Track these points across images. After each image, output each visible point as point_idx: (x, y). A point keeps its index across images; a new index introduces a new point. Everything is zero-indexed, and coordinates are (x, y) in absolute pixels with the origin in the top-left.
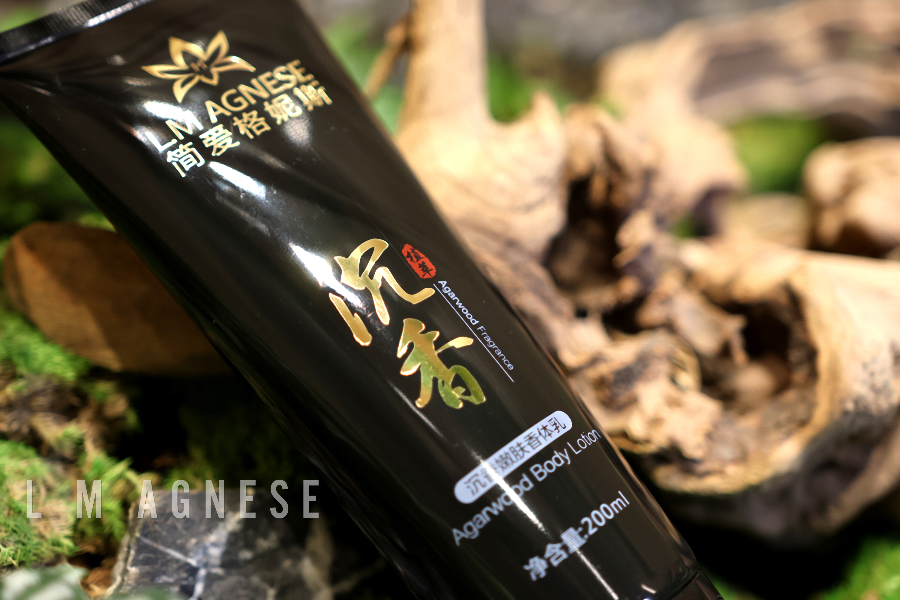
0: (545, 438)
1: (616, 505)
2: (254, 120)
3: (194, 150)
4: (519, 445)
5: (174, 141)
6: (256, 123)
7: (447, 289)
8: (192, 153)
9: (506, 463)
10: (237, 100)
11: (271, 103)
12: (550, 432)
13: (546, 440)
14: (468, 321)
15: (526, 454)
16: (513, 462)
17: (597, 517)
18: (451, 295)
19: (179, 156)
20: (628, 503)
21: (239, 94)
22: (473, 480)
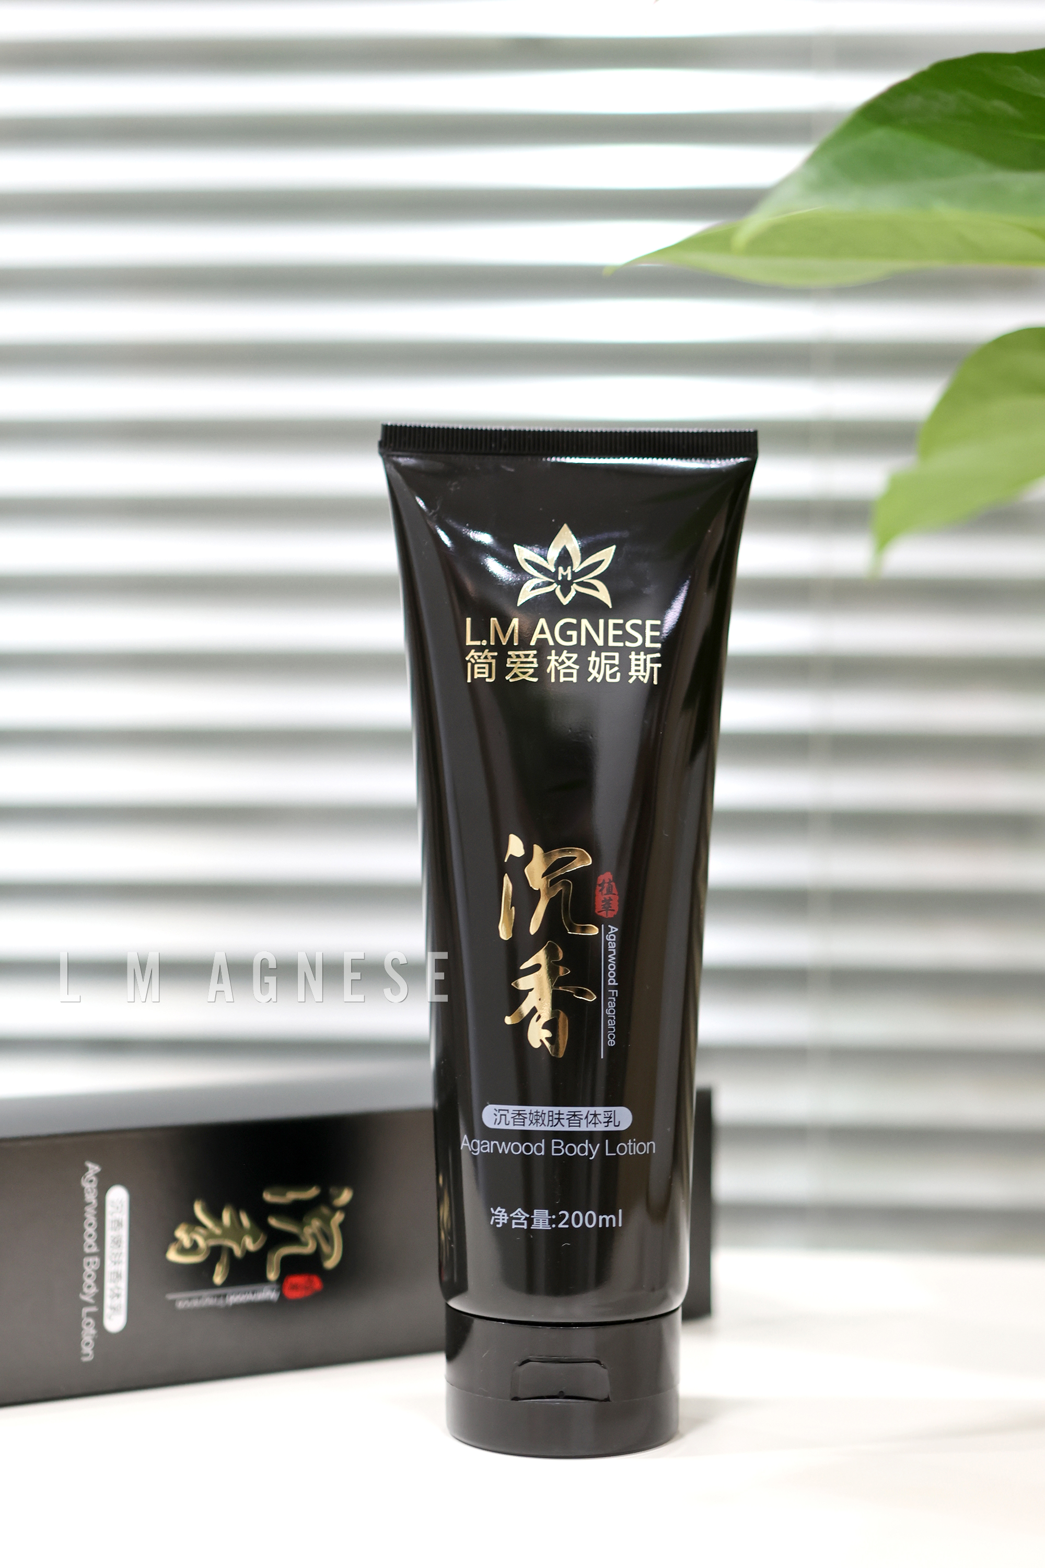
1: (604, 1220)
2: (568, 663)
3: (494, 661)
5: (484, 643)
8: (490, 664)
10: (569, 633)
11: (598, 655)
21: (577, 627)
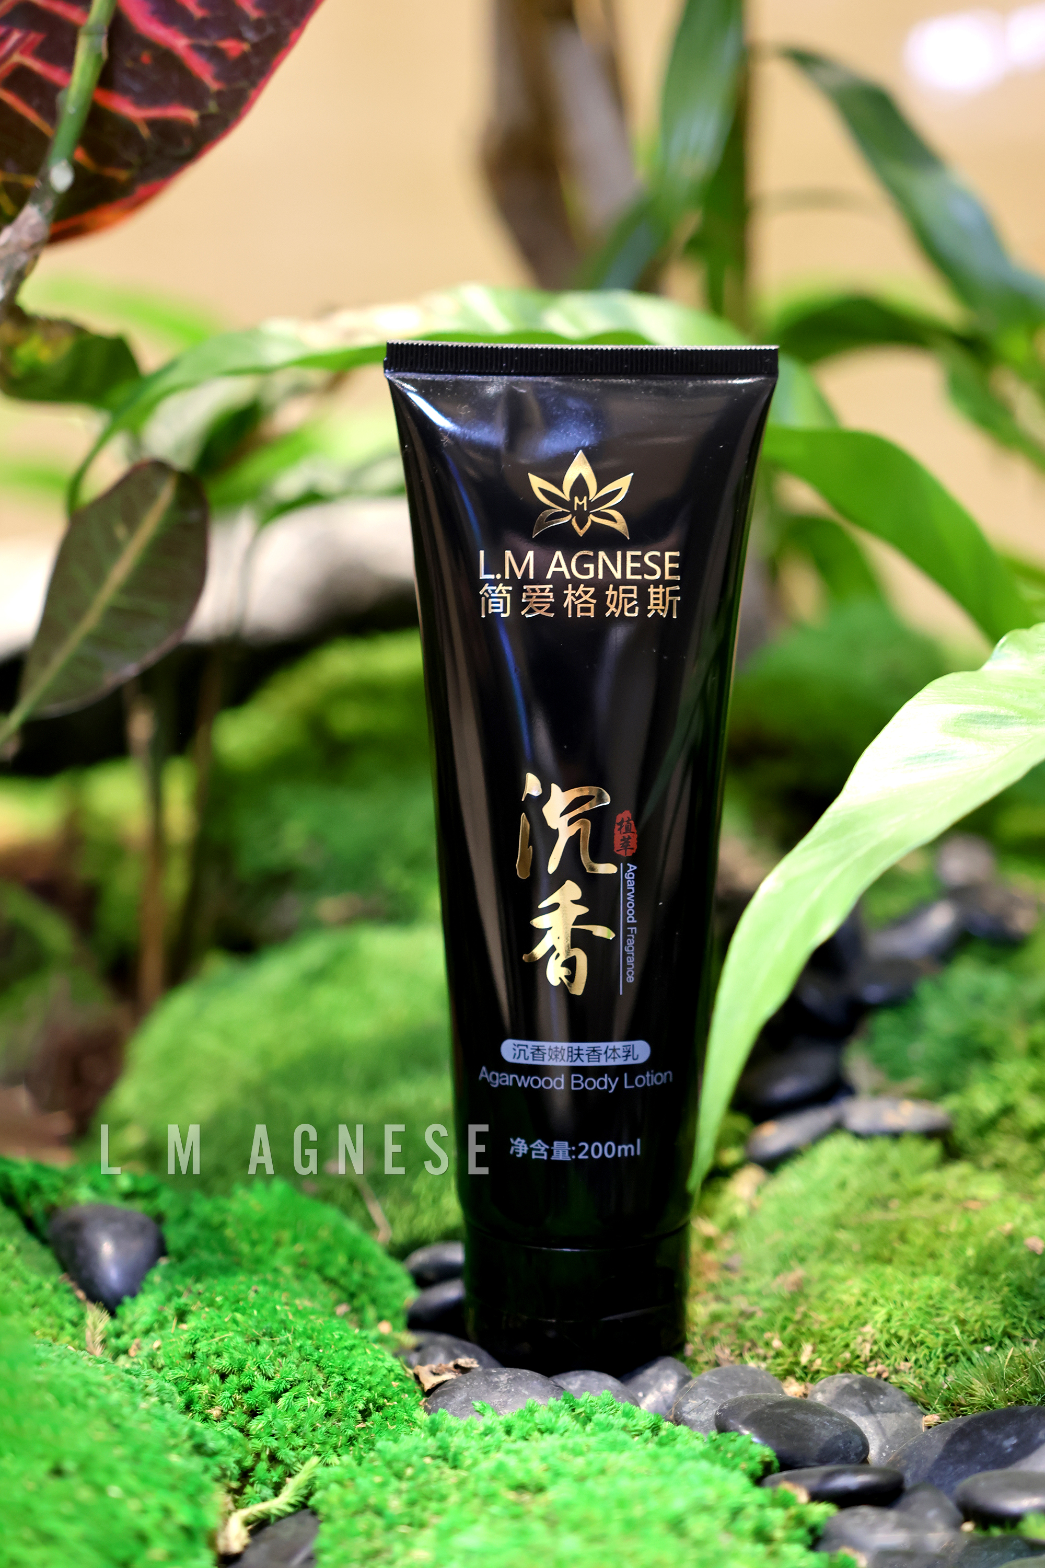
0: (607, 1058)
4: (579, 1050)
6: (586, 602)
7: (631, 876)
9: (556, 1056)
12: (616, 1056)
13: (606, 1061)
14: (625, 916)
15: (579, 1059)
16: (562, 1059)
17: (597, 1148)
18: (629, 883)
19: (493, 595)
20: (638, 1153)
22: (521, 1047)
